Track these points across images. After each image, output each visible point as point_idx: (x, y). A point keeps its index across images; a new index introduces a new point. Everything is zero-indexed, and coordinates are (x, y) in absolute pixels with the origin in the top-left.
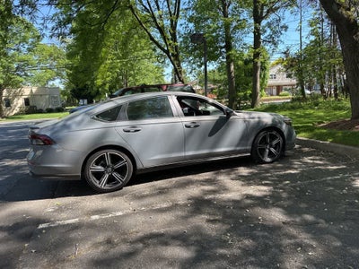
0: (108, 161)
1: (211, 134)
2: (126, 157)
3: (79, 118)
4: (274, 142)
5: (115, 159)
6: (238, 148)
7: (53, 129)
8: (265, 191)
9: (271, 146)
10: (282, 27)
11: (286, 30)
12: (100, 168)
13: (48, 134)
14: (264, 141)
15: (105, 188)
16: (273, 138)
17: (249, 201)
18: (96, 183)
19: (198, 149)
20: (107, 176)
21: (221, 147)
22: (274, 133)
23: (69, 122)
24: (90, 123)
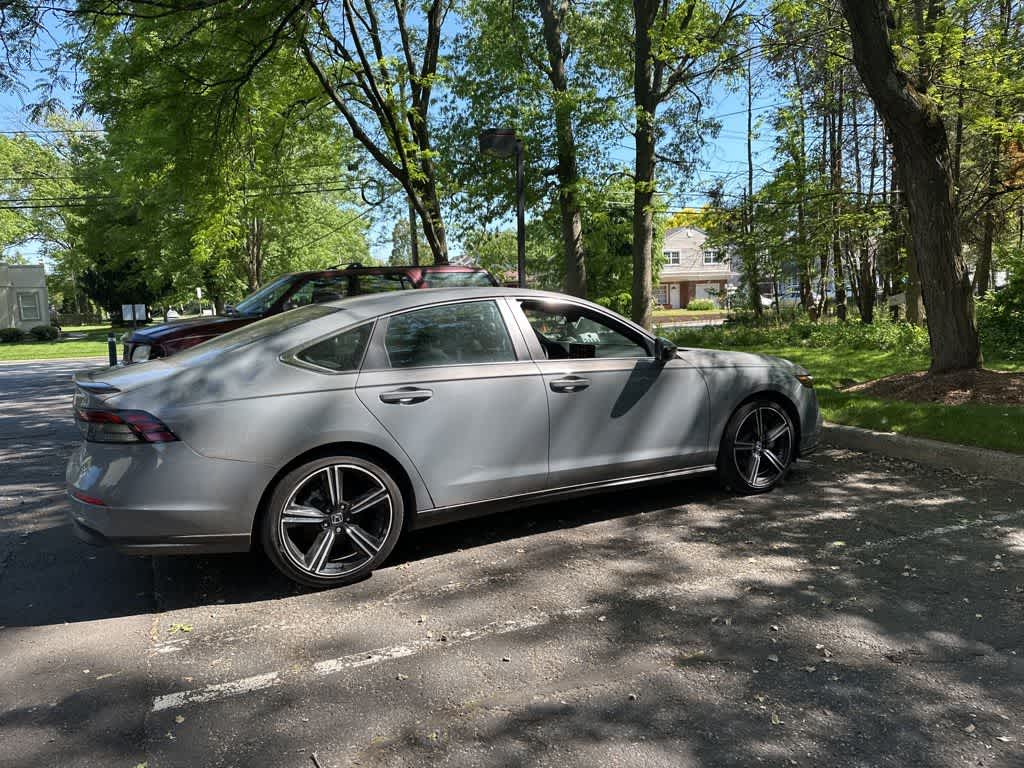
0: (336, 493)
1: (619, 410)
2: (387, 478)
3: (245, 363)
4: (775, 434)
5: (355, 485)
6: (687, 451)
7: (165, 393)
8: (791, 570)
9: (765, 445)
10: (706, 125)
11: (714, 135)
12: (311, 514)
13: (154, 410)
14: (749, 431)
15: (326, 573)
16: (772, 421)
17: (763, 601)
18: (298, 559)
19: (585, 452)
20: (330, 537)
21: (641, 448)
22: (774, 408)
23: (217, 374)
24: (278, 376)
